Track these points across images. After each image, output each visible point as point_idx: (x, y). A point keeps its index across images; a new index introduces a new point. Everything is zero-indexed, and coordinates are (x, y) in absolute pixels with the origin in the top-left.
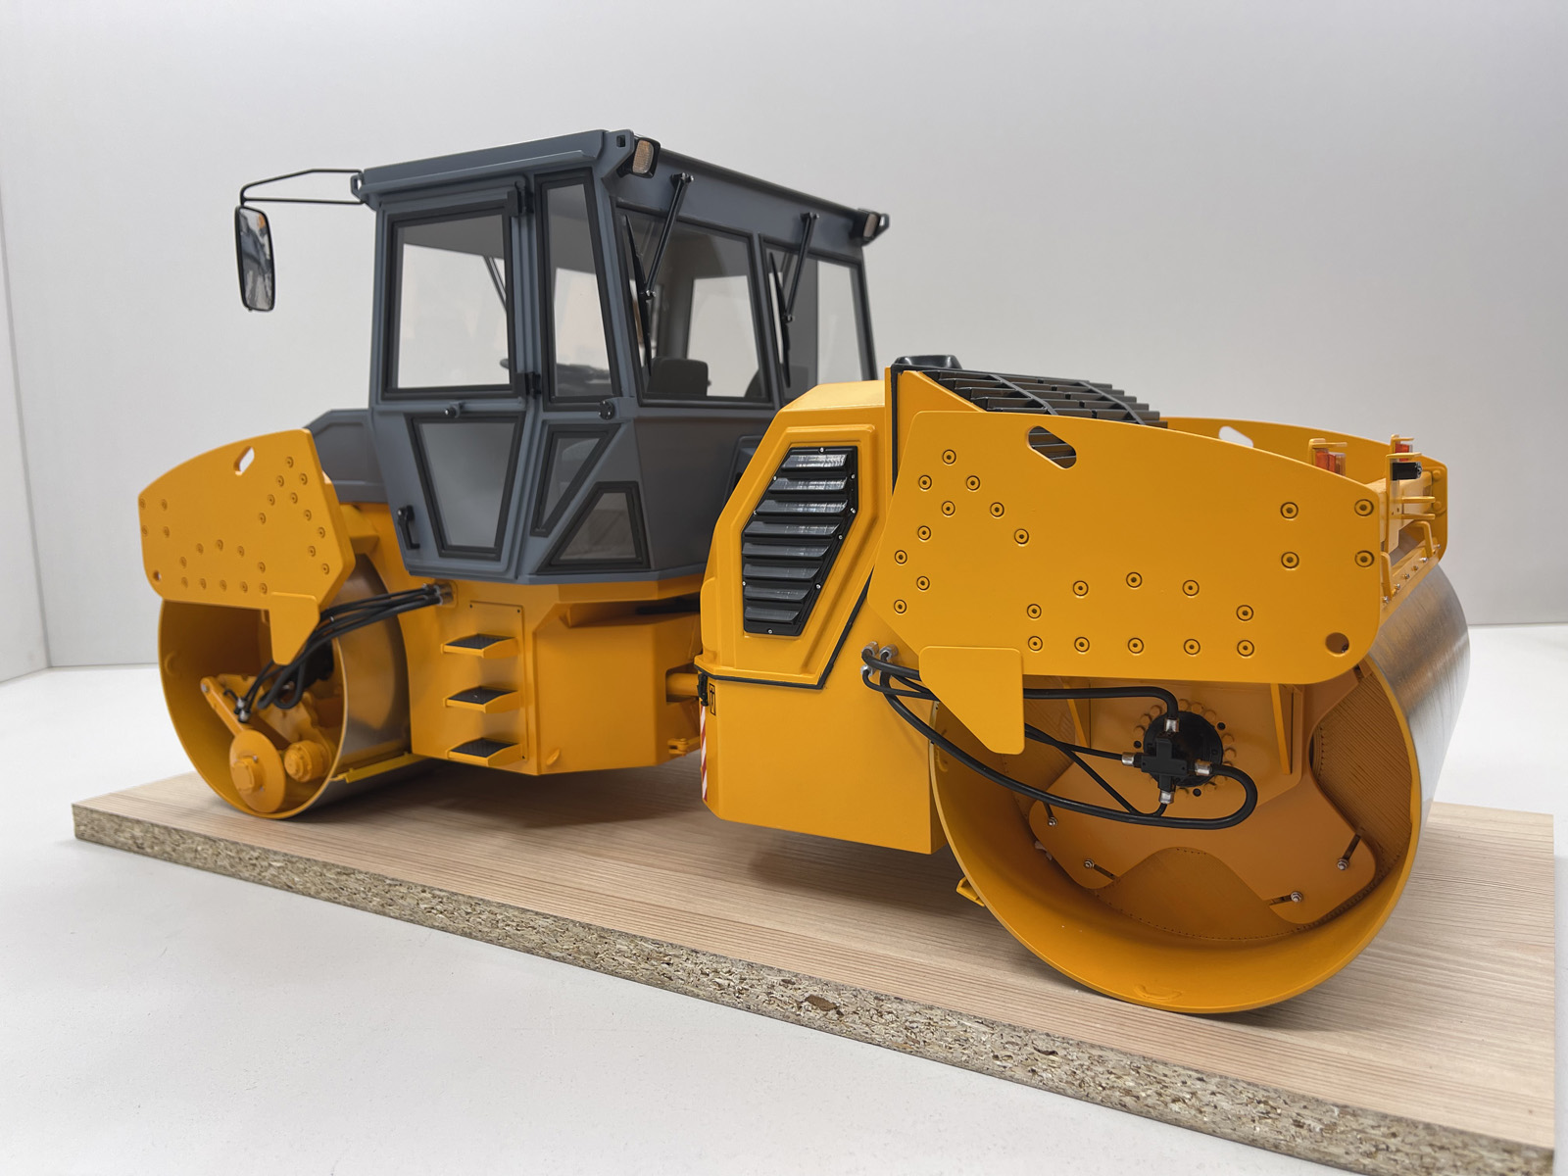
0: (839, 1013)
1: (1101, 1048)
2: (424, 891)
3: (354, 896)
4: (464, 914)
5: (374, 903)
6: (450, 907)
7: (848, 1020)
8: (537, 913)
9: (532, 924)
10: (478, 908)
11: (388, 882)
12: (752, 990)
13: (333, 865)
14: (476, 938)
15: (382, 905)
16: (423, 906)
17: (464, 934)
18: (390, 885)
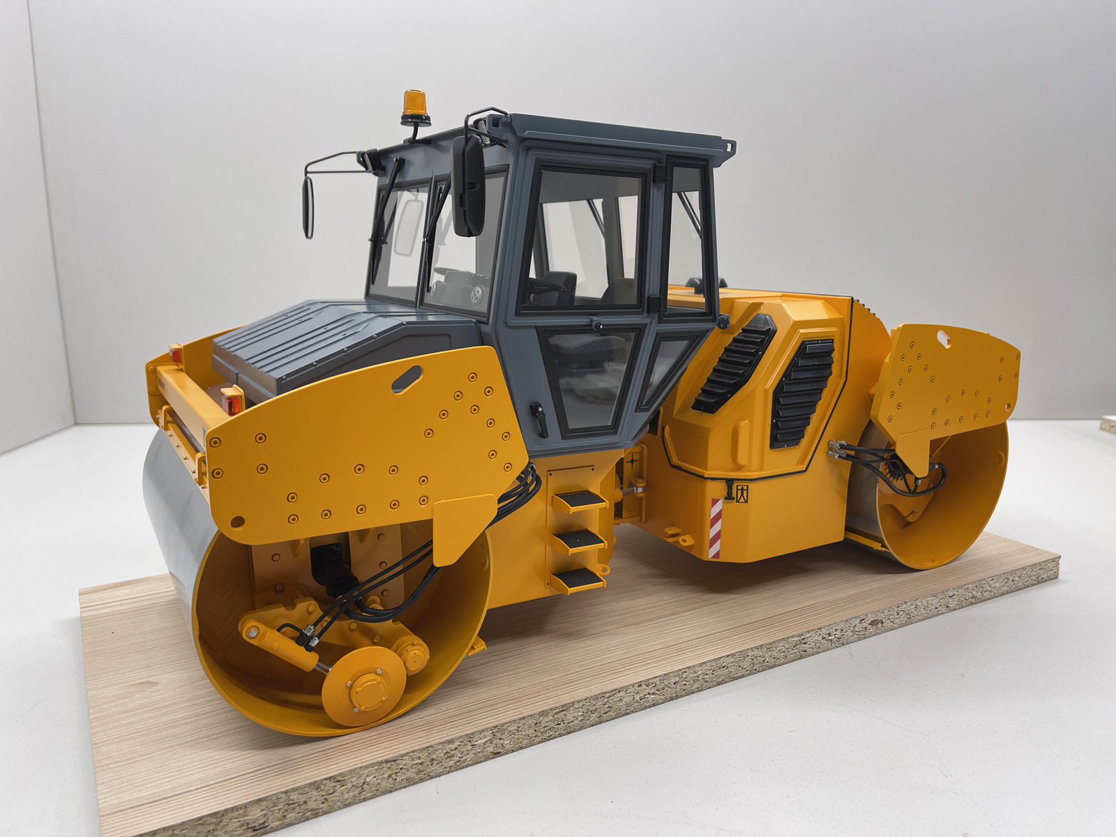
0: (882, 623)
1: (966, 585)
2: (640, 686)
3: (571, 724)
4: (673, 685)
5: (592, 718)
6: (662, 686)
7: (885, 624)
8: (728, 656)
9: (724, 665)
10: (684, 675)
11: (607, 695)
12: (846, 634)
13: (551, 709)
14: (681, 696)
15: (600, 716)
16: (637, 698)
17: (672, 699)
18: (609, 697)
